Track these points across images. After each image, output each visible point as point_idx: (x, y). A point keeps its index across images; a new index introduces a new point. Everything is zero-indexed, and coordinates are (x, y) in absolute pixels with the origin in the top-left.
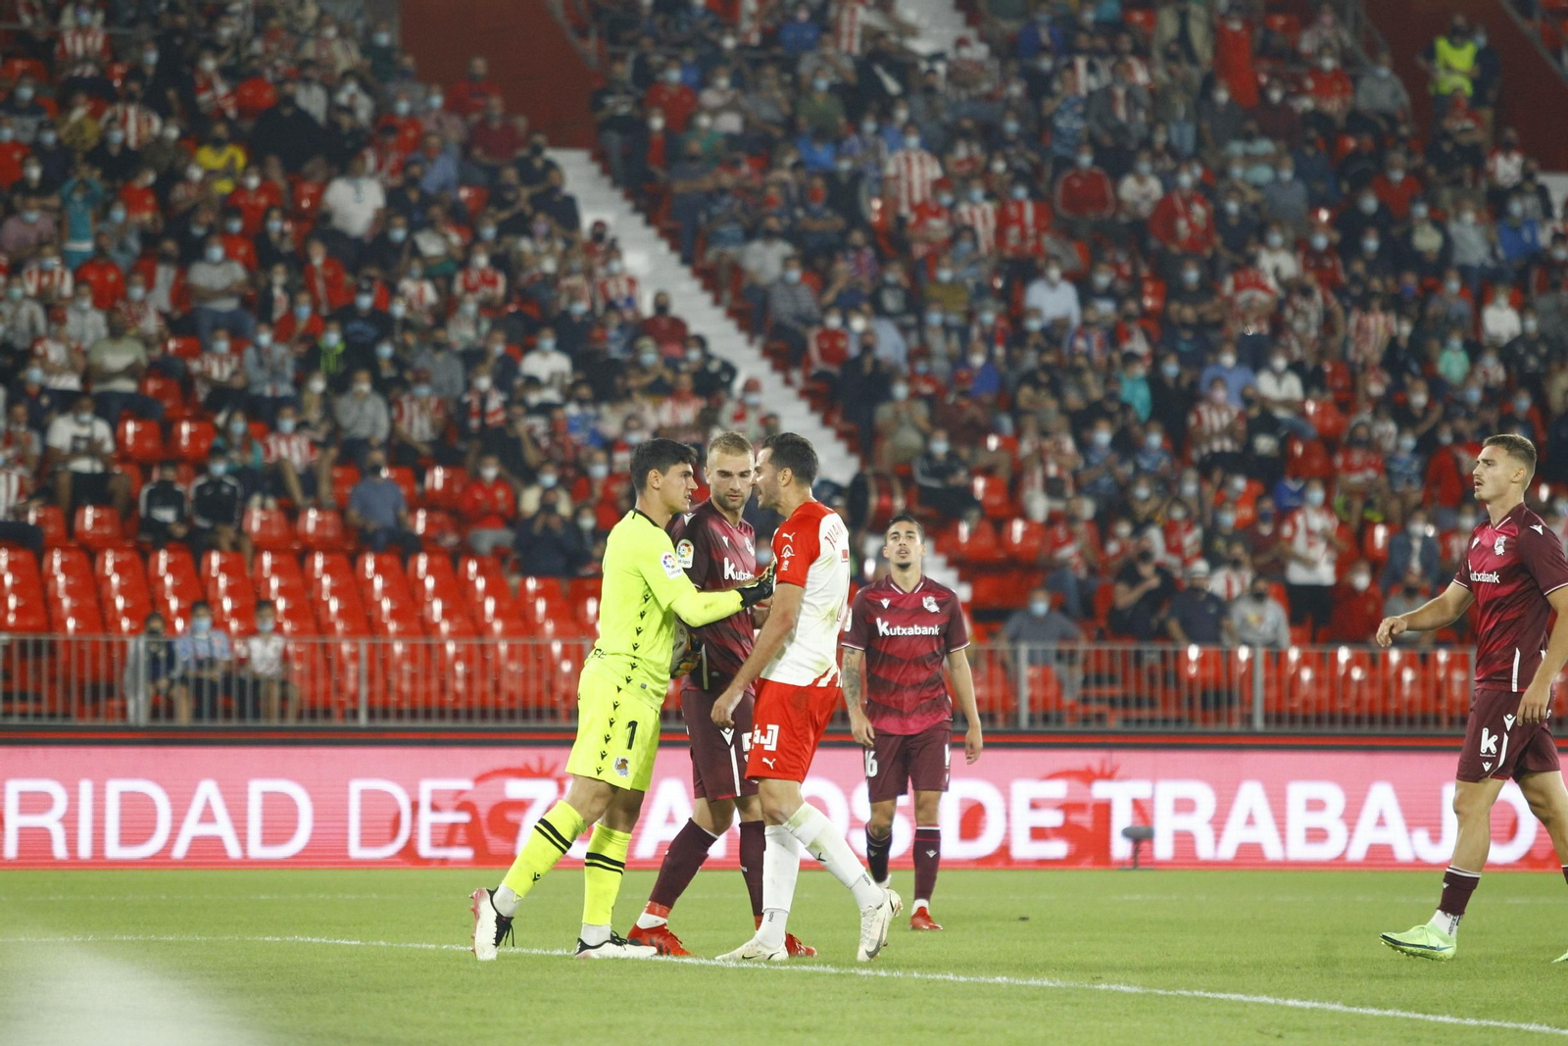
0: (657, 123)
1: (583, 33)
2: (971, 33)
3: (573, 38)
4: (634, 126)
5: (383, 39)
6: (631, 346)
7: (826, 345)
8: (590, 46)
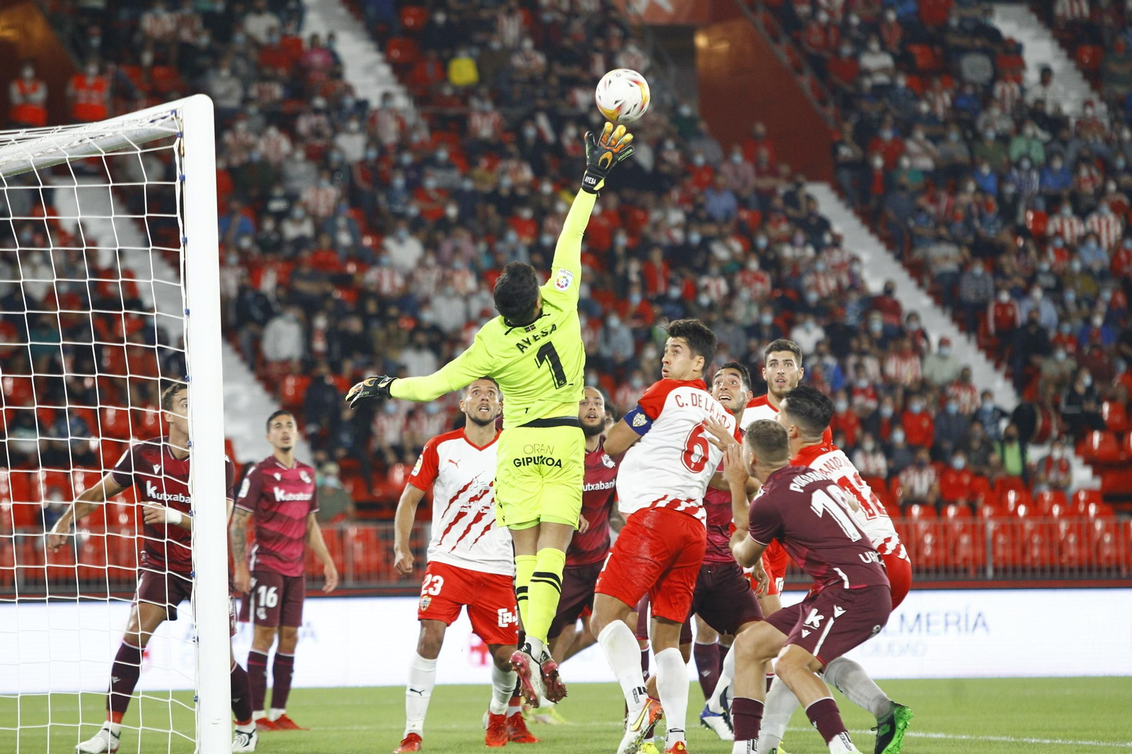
0: (878, 162)
1: (823, 102)
2: (1094, 97)
3: (816, 106)
4: (862, 166)
5: (686, 110)
6: (865, 316)
7: (999, 314)
8: (830, 111)
